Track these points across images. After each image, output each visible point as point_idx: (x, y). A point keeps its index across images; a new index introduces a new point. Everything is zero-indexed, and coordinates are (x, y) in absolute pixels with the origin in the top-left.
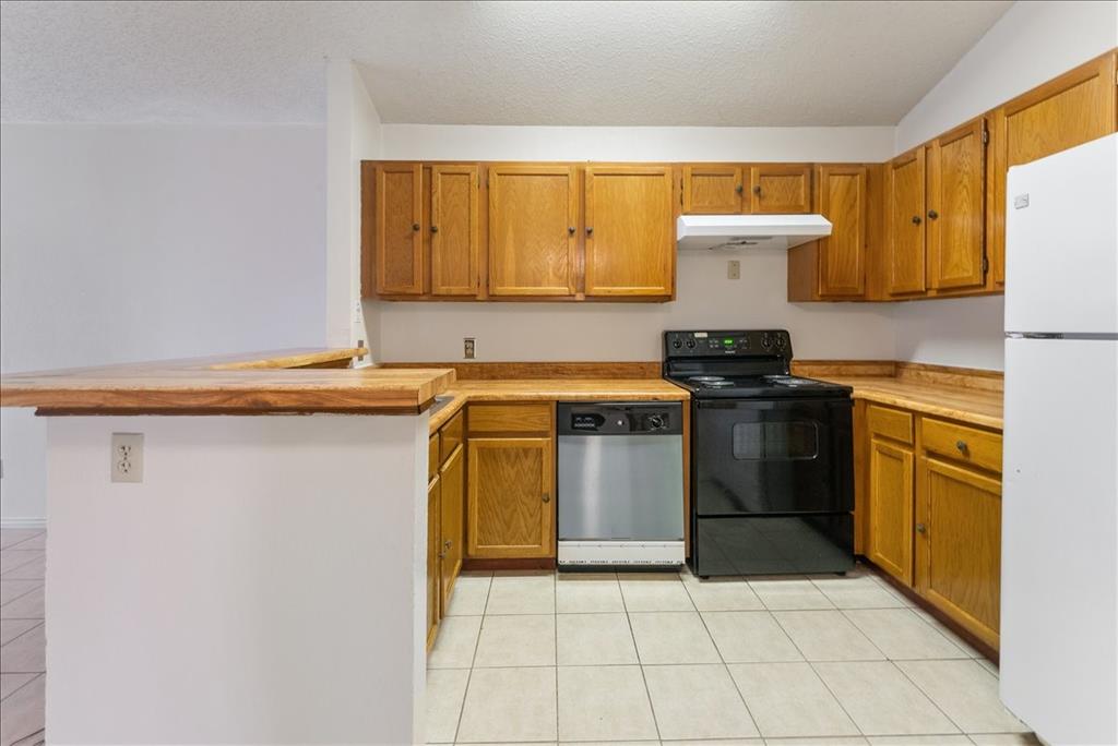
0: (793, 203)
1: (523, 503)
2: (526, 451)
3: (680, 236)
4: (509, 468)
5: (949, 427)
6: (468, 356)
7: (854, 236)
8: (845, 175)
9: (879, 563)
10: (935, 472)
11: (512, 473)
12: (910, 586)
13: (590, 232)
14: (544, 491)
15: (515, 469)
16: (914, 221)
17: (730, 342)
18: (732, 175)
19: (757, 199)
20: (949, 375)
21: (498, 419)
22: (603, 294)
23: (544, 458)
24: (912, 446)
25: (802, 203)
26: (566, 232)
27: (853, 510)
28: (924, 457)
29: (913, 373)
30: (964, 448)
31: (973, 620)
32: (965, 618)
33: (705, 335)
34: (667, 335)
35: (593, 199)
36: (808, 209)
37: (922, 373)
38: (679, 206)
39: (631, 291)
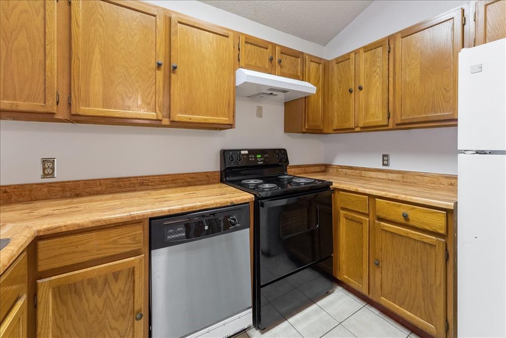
0: (295, 74)
1: (112, 329)
2: (116, 275)
3: (238, 83)
4: (96, 296)
5: (394, 204)
6: (45, 175)
7: (319, 97)
8: (316, 62)
9: (345, 281)
10: (384, 230)
11: (100, 303)
12: (367, 295)
13: (175, 68)
14: (136, 308)
15: (104, 296)
16: (350, 91)
17: (260, 156)
18: (267, 49)
19: (279, 67)
20: (353, 171)
21: (81, 248)
22: (185, 120)
23: (137, 277)
24: (367, 215)
25: (299, 75)
26: (154, 65)
27: (332, 253)
28: (377, 221)
29: (335, 170)
30: (406, 217)
31: (412, 315)
32: (407, 315)
33: (246, 152)
34: (224, 153)
35: (177, 41)
36: (301, 78)
37: (339, 170)
38: (238, 62)
39: (206, 119)
